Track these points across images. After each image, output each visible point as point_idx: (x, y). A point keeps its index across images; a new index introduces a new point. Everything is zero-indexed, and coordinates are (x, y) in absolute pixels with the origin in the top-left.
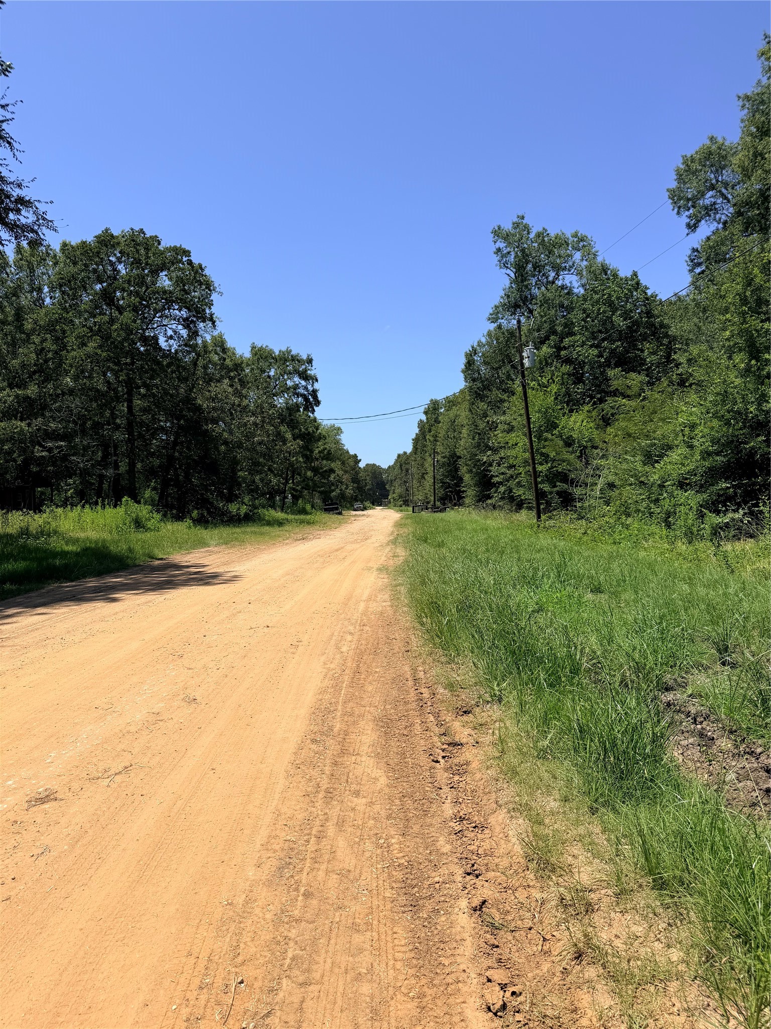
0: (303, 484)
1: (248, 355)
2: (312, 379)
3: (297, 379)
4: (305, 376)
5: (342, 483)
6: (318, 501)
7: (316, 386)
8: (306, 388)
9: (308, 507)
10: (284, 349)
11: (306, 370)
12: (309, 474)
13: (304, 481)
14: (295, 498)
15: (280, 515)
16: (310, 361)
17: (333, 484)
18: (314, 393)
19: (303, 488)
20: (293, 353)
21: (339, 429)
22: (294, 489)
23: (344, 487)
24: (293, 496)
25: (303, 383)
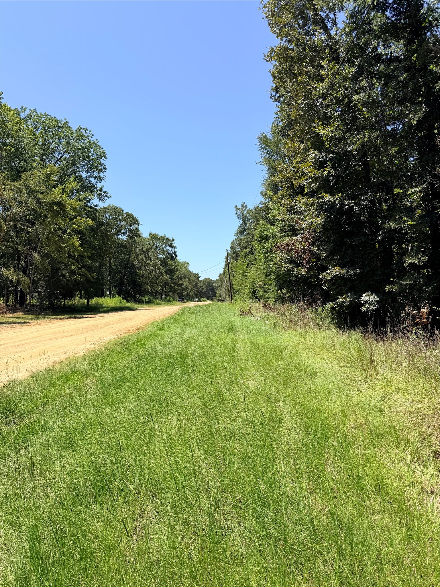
0: (170, 290)
1: (148, 236)
2: (174, 247)
3: (168, 247)
4: (171, 246)
5: (188, 289)
6: (177, 297)
7: (176, 250)
8: (172, 251)
9: (172, 299)
10: (163, 235)
11: (172, 244)
12: (173, 285)
13: (170, 288)
14: (166, 296)
15: (160, 302)
16: (173, 240)
17: (184, 289)
18: (175, 253)
19: (169, 291)
20: (167, 237)
21: (188, 263)
22: (166, 292)
23: (189, 291)
24: (165, 295)
25: (171, 249)
